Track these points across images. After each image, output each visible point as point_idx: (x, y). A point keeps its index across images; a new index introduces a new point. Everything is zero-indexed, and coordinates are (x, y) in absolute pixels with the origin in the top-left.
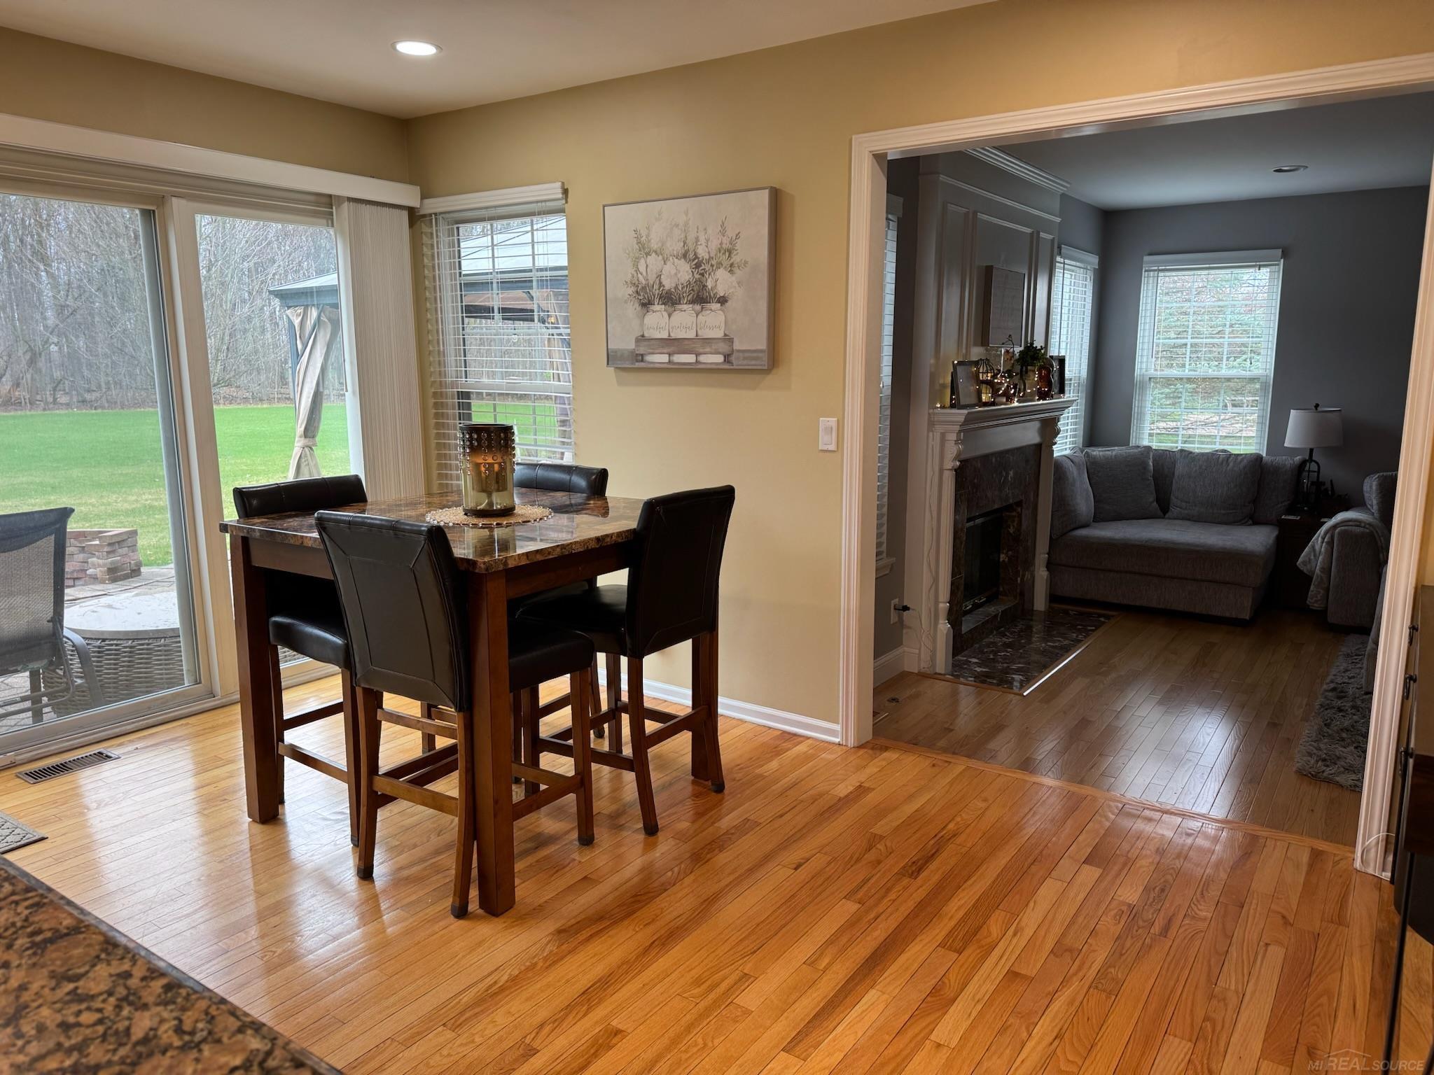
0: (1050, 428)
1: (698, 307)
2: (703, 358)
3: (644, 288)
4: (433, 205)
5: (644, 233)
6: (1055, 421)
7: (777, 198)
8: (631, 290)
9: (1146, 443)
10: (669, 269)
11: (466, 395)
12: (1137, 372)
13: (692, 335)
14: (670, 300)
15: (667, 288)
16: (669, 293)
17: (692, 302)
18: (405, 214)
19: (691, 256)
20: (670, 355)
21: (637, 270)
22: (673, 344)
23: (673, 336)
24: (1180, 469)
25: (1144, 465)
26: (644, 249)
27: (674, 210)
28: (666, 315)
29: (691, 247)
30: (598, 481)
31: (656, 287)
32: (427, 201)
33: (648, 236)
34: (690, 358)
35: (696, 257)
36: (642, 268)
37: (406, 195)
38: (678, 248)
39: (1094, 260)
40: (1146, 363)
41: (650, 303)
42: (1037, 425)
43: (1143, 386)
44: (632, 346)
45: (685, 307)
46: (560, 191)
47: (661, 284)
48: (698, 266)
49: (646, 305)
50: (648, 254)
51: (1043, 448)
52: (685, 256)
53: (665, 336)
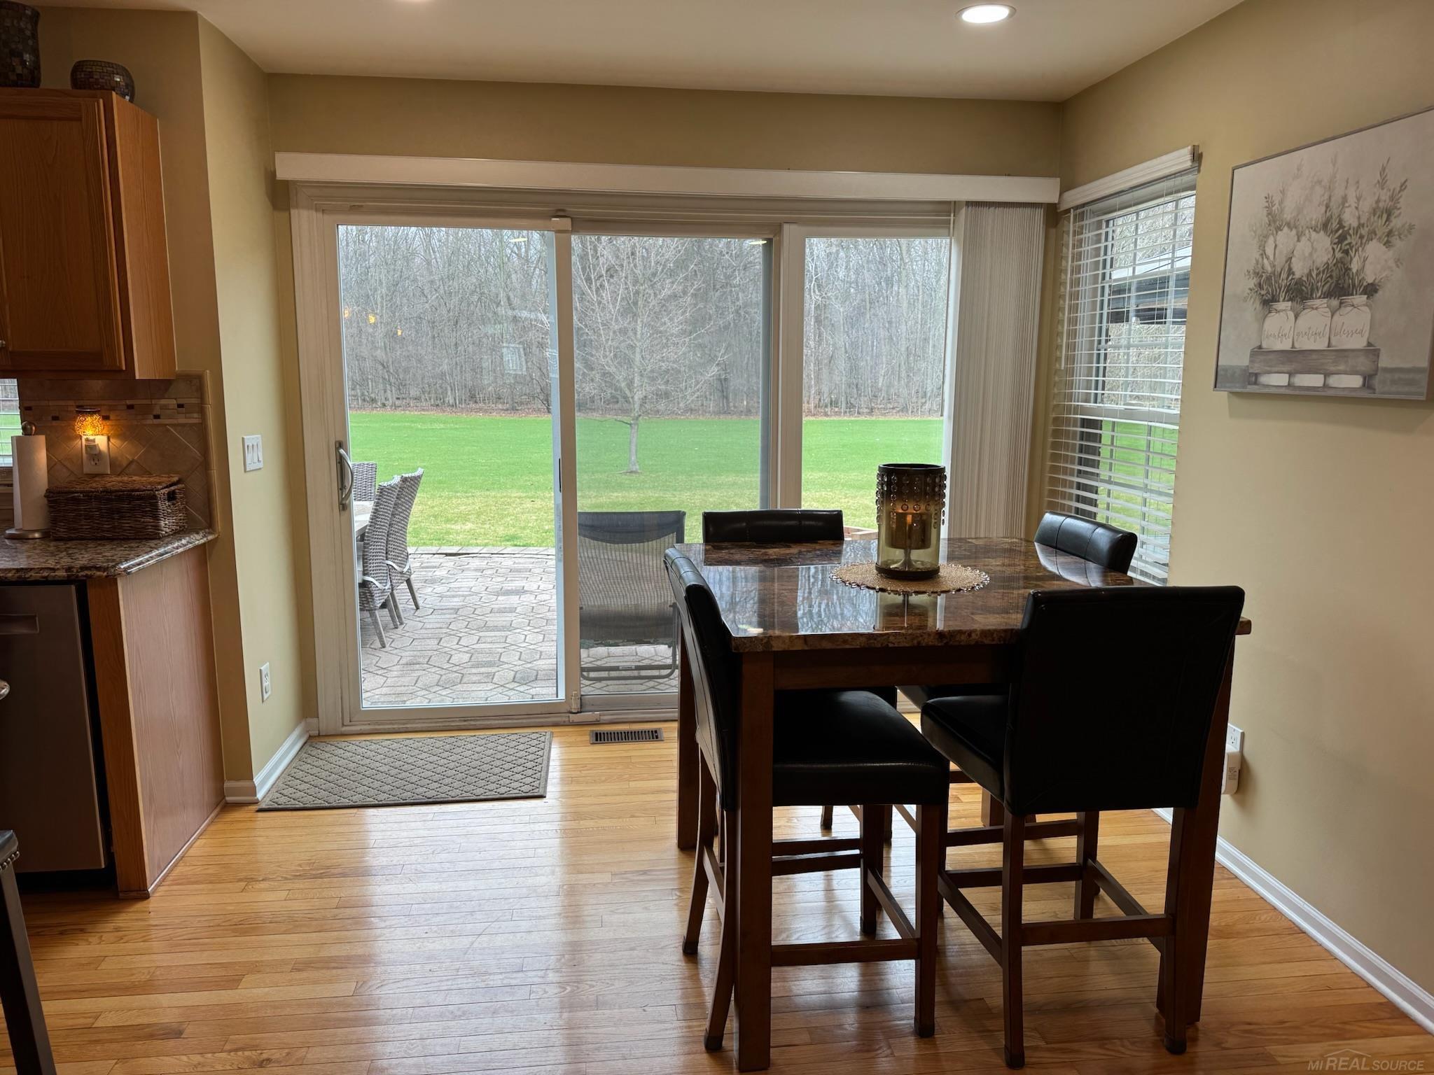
1: (1335, 302)
2: (1334, 381)
3: (1269, 278)
5: (1277, 200)
8: (1252, 283)
10: (1303, 247)
13: (1321, 345)
14: (1300, 293)
15: (1297, 276)
16: (1299, 282)
17: (1328, 295)
19: (1335, 225)
20: (1291, 374)
21: (1263, 254)
22: (1296, 359)
23: (1298, 346)
26: (1275, 222)
27: (1314, 160)
28: (1291, 315)
29: (1336, 212)
31: (1284, 276)
32: (1067, 195)
33: (1281, 202)
34: (1315, 380)
35: (1341, 226)
36: (1269, 251)
37: (1042, 190)
38: (1315, 214)
41: (1274, 299)
44: (1245, 361)
45: (1317, 302)
46: (1189, 157)
47: (1290, 272)
48: (1342, 239)
49: (1268, 302)
50: (1279, 229)
52: (1325, 226)
53: (1286, 345)
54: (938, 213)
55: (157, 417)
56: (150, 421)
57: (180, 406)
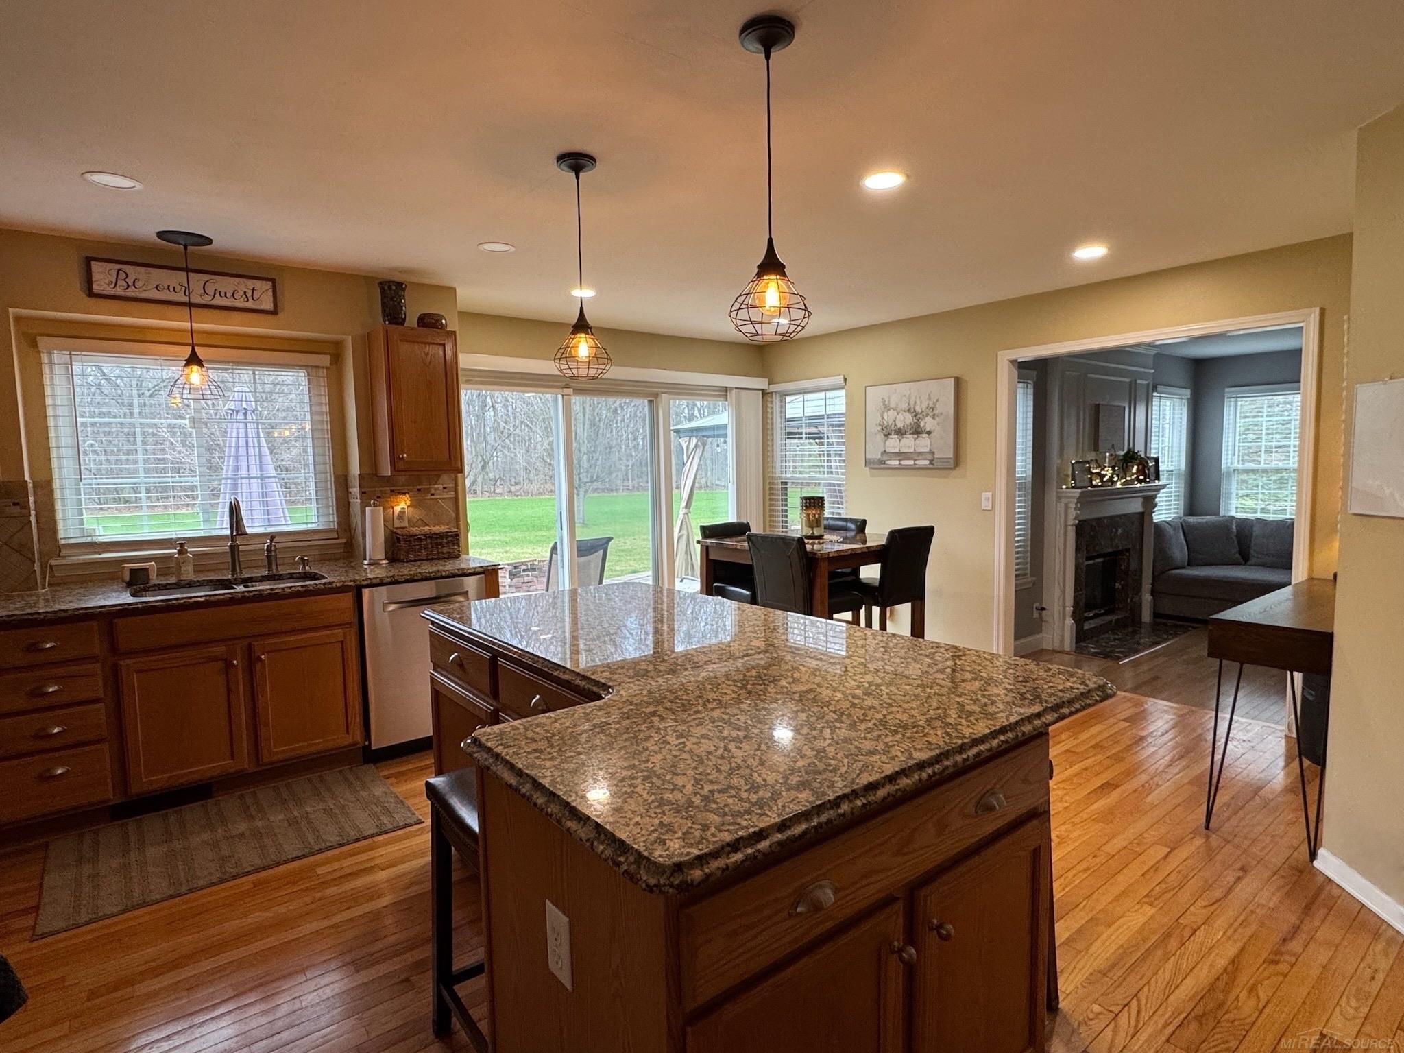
0: (1150, 502)
1: (915, 436)
2: (917, 462)
3: (886, 427)
4: (773, 388)
5: (887, 400)
6: (1154, 497)
7: (958, 382)
8: (879, 428)
9: (1233, 513)
10: (900, 417)
11: (786, 483)
12: (1223, 466)
13: (912, 450)
14: (900, 433)
15: (899, 426)
16: (900, 429)
17: (913, 433)
18: (761, 392)
19: (912, 411)
20: (900, 460)
21: (883, 418)
22: (901, 455)
23: (902, 451)
24: (1257, 531)
25: (1228, 529)
26: (887, 407)
27: (903, 389)
28: (898, 440)
29: (912, 406)
30: (861, 525)
31: (893, 426)
32: (771, 386)
33: (889, 401)
34: (911, 462)
35: (915, 411)
36: (886, 417)
37: (761, 383)
38: (905, 406)
39: (1188, 393)
40: (1230, 458)
41: (890, 434)
42: (1140, 500)
43: (1229, 475)
44: (879, 456)
45: (908, 436)
46: (843, 380)
47: (895, 425)
48: (916, 416)
49: (887, 435)
50: (889, 410)
51: (1144, 516)
52: (908, 411)
53: (897, 451)
54: (720, 391)
55: (433, 495)
56: (429, 497)
57: (444, 488)
